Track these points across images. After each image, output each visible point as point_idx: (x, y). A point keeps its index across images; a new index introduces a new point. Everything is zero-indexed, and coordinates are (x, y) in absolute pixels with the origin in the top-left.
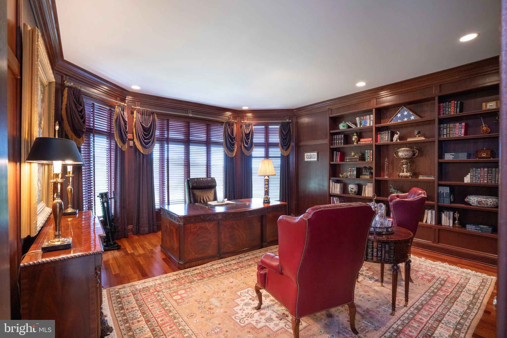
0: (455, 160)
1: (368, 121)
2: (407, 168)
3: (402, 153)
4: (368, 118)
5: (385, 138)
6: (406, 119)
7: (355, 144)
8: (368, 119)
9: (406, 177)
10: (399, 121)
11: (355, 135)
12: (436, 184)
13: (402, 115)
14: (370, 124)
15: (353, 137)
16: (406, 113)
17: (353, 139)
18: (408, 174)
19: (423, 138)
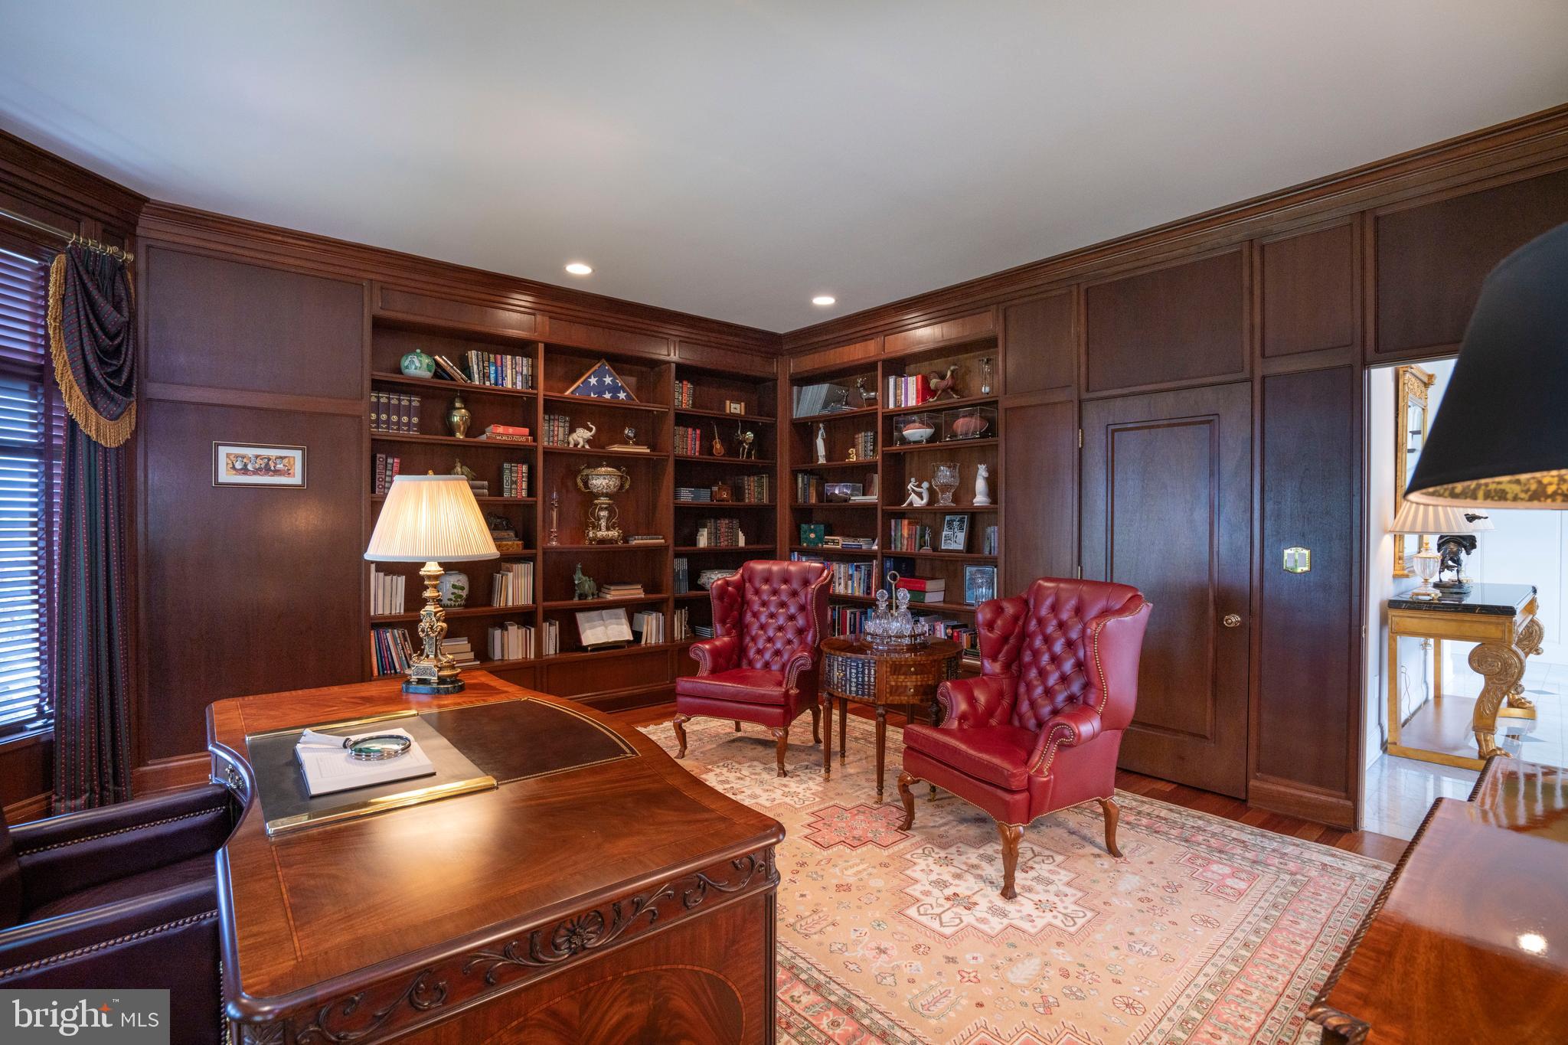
0: (696, 502)
1: (509, 371)
2: (608, 519)
3: (603, 480)
4: (509, 363)
5: (556, 433)
6: (608, 396)
7: (460, 436)
8: (509, 366)
9: (611, 541)
10: (592, 395)
11: (458, 405)
12: (671, 553)
13: (601, 382)
14: (514, 384)
15: (455, 413)
16: (608, 380)
17: (456, 419)
18: (614, 533)
19: (645, 450)
